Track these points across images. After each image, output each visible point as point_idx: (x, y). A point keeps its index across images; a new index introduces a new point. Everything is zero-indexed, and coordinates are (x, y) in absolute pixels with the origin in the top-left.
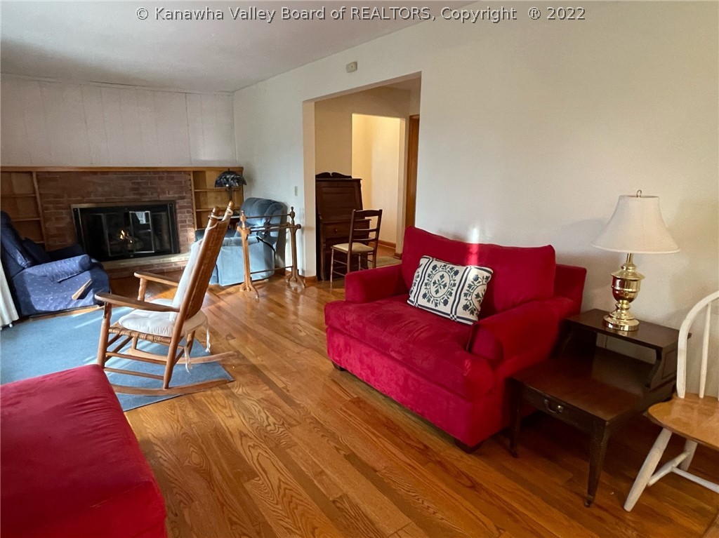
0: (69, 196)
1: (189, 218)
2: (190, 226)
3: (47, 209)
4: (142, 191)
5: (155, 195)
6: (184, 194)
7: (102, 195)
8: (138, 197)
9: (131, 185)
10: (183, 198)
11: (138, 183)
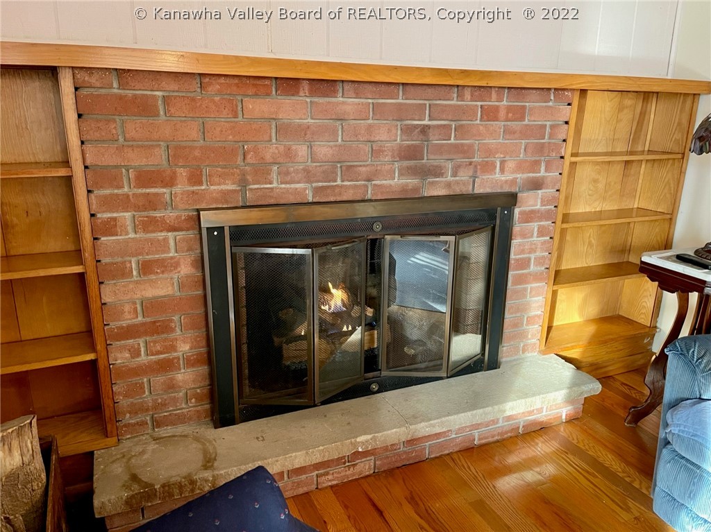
0: (195, 179)
1: (539, 254)
2: (537, 277)
3: (111, 227)
4: (428, 160)
5: (464, 176)
6: (542, 173)
7: (308, 176)
8: (412, 182)
9: (399, 139)
10: (536, 185)
11: (424, 130)
